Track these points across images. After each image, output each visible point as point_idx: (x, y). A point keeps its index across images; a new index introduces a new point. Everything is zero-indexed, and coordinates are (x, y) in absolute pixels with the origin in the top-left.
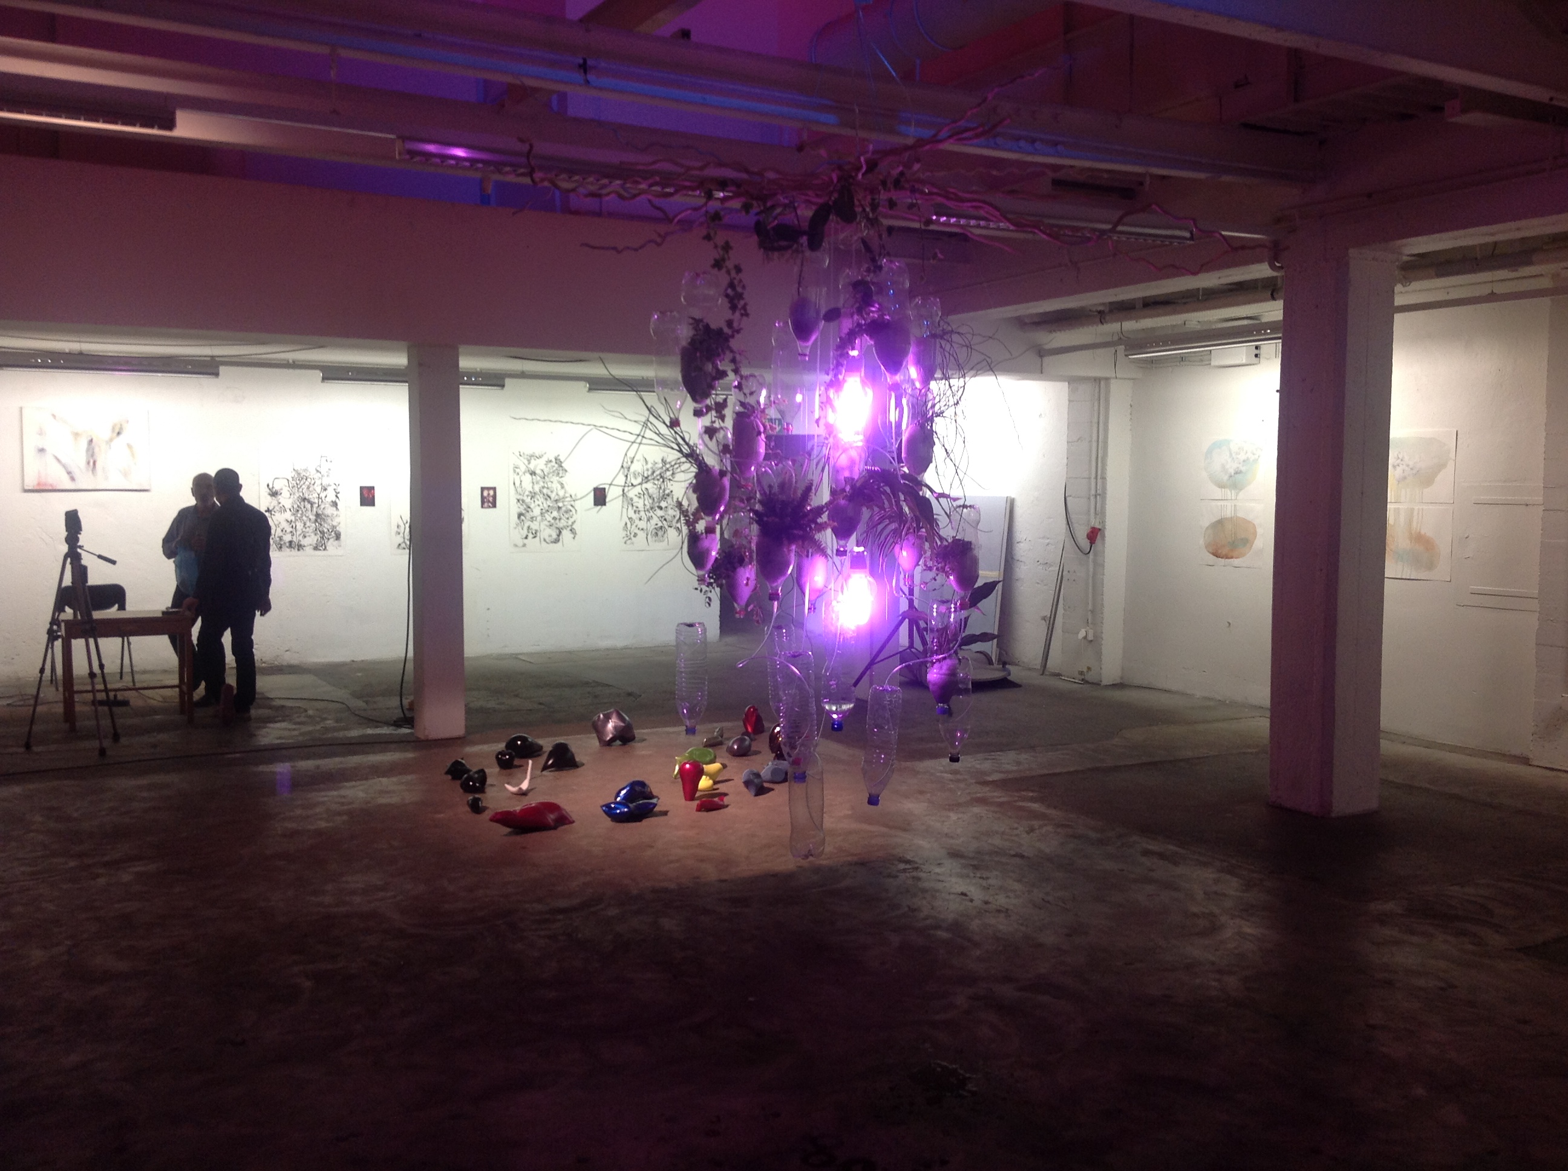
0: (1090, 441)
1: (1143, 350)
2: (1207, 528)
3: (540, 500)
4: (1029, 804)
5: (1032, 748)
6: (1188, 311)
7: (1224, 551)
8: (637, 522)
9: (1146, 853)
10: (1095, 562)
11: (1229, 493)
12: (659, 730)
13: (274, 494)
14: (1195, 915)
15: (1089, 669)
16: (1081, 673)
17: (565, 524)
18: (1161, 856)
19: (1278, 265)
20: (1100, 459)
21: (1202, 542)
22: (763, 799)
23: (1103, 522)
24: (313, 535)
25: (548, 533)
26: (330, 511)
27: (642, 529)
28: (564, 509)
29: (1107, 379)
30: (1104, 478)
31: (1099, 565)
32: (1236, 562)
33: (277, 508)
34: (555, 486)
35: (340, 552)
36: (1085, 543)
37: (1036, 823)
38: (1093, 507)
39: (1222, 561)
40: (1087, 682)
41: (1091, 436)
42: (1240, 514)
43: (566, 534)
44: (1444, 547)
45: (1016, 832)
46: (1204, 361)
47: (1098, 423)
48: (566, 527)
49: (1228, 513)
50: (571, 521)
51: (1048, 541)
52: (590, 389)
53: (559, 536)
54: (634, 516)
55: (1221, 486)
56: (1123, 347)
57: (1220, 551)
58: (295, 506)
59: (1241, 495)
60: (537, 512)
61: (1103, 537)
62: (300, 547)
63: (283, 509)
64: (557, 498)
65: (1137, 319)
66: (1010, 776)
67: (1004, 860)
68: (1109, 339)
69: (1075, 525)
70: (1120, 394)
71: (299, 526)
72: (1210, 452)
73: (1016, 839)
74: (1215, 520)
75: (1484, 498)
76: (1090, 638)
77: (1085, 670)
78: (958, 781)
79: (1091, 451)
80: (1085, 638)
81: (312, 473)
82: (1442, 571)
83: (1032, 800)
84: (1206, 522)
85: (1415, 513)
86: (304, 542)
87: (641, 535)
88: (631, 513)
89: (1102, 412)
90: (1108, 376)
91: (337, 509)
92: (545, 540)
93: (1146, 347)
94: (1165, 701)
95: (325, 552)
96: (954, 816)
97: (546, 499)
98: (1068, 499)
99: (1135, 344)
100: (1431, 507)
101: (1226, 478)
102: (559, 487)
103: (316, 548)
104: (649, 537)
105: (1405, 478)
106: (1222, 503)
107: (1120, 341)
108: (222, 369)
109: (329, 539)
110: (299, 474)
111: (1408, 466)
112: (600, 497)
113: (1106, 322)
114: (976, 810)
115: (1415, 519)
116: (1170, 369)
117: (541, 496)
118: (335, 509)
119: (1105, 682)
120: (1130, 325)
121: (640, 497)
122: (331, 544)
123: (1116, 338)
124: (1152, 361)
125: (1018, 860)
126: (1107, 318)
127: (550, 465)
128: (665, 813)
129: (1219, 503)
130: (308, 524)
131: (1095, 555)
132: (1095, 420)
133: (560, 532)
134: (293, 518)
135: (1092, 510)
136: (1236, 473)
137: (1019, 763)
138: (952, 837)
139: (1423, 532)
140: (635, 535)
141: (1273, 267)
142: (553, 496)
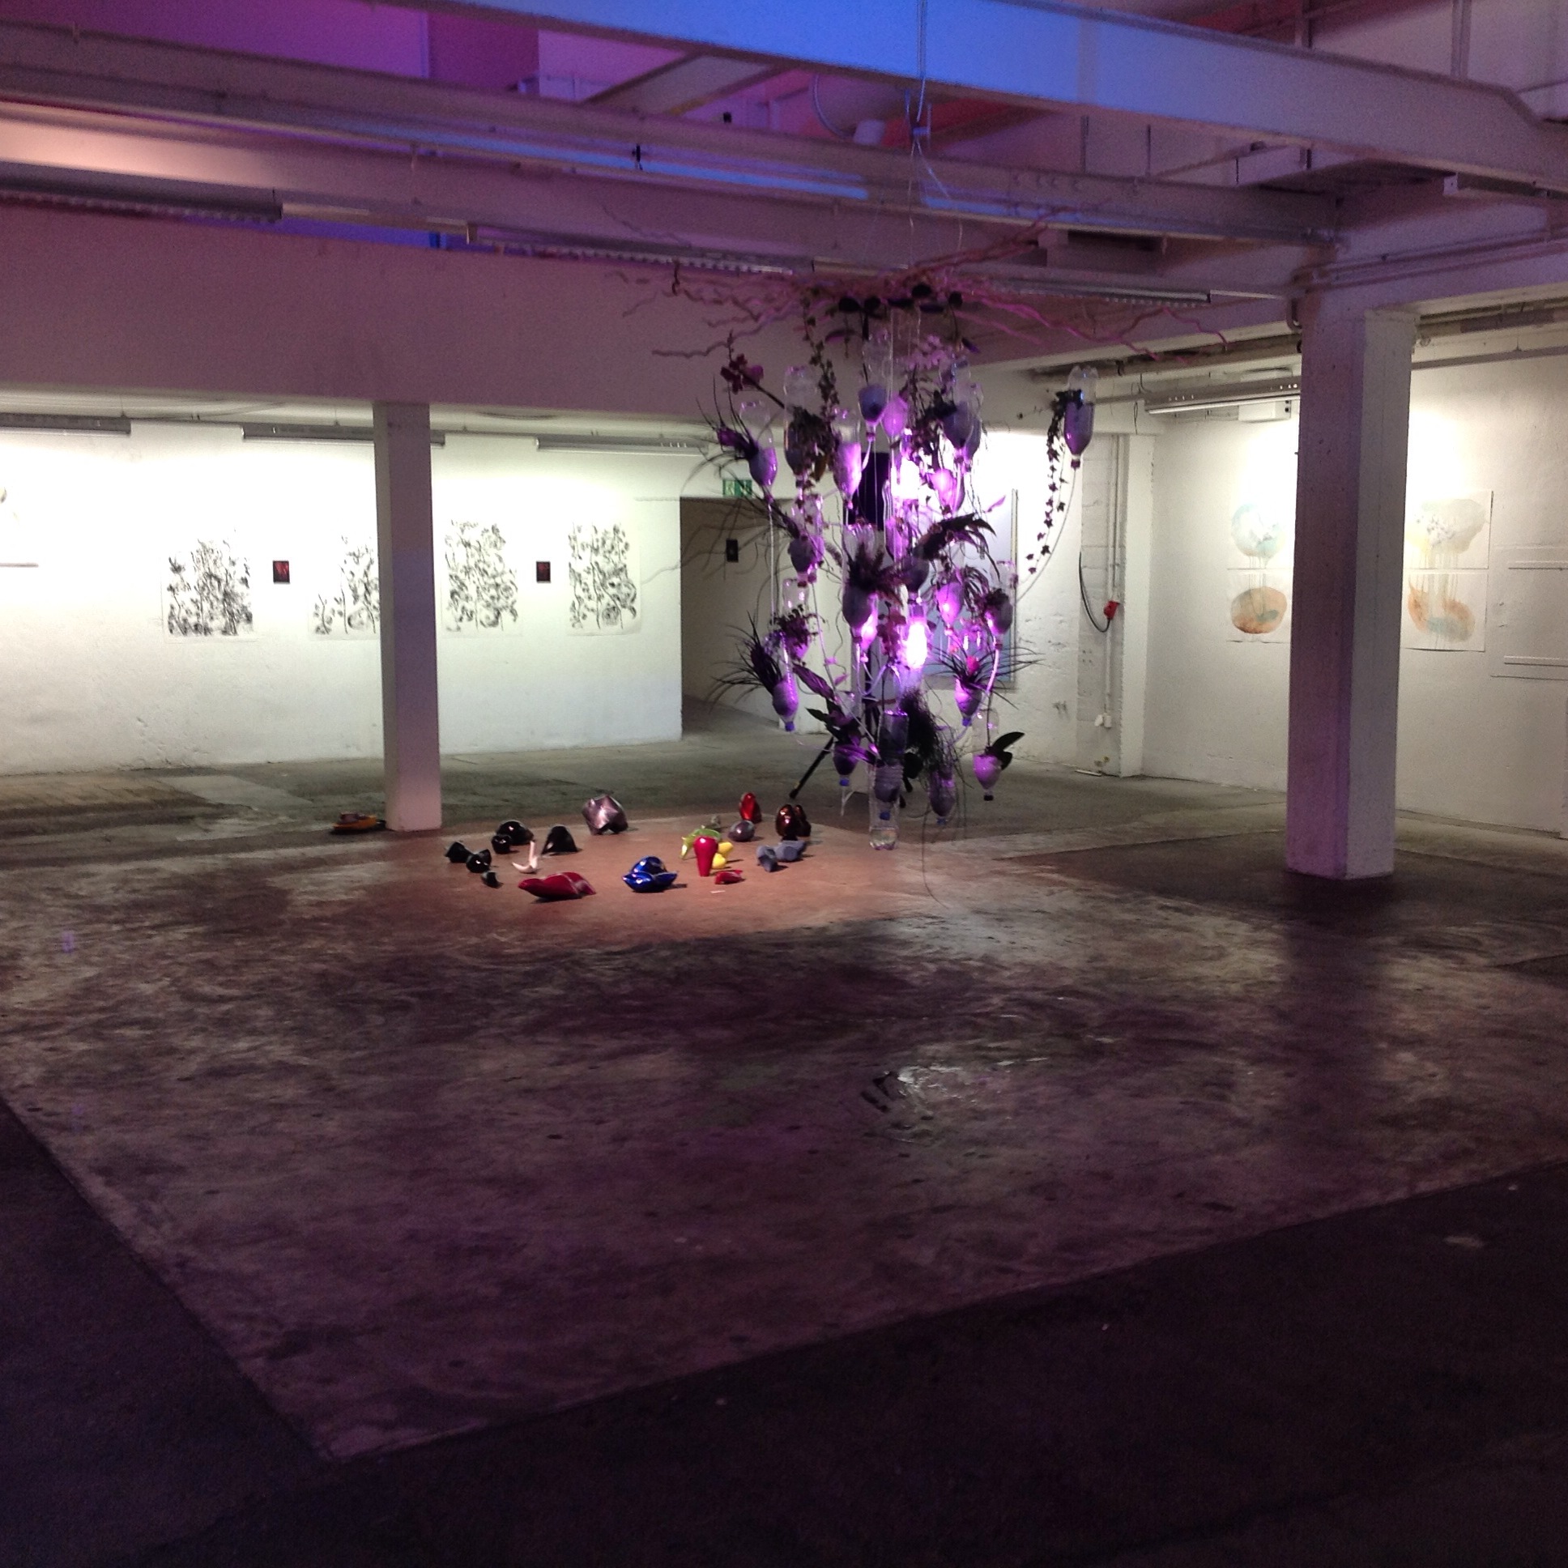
0: (1108, 505)
1: (1164, 405)
2: (1234, 601)
3: (476, 575)
4: (1049, 875)
5: (1049, 831)
6: (1212, 363)
7: (1253, 625)
8: (586, 601)
9: (1162, 908)
10: (1113, 640)
11: (1257, 561)
12: (649, 820)
13: (177, 569)
14: (1205, 947)
15: (1107, 759)
16: (1098, 764)
17: (505, 604)
18: (1177, 910)
19: (1296, 324)
20: (1118, 526)
21: (1229, 616)
22: (777, 874)
23: (1122, 596)
24: (221, 617)
25: (485, 614)
26: (239, 588)
27: (593, 610)
28: (502, 586)
29: (1126, 435)
30: (1122, 547)
31: (1117, 643)
32: (1264, 637)
33: (181, 586)
34: (492, 559)
35: (251, 636)
36: (1101, 618)
37: (1055, 889)
38: (1110, 576)
39: (1250, 636)
40: (1104, 774)
41: (1109, 499)
42: (1269, 585)
43: (506, 616)
44: (1478, 615)
45: (1036, 895)
46: (1232, 415)
47: (1116, 485)
48: (505, 608)
49: (1257, 583)
50: (510, 601)
51: (1062, 618)
52: (540, 447)
53: (497, 618)
54: (583, 595)
55: (1249, 553)
56: (1143, 401)
57: (1248, 626)
58: (201, 584)
59: (1271, 562)
60: (471, 591)
61: (1122, 611)
62: (207, 630)
63: (188, 587)
64: (494, 573)
65: (1158, 371)
66: (1027, 854)
67: (1025, 914)
68: (1128, 392)
69: (1091, 600)
70: (1140, 452)
71: (206, 606)
72: (1237, 517)
73: (1036, 900)
74: (1242, 591)
75: (1520, 562)
76: (1108, 724)
77: (1102, 760)
78: (974, 858)
79: (1108, 513)
80: (1102, 725)
81: (217, 546)
82: (1476, 641)
83: (1052, 871)
84: (1233, 593)
85: (1450, 580)
86: (212, 625)
87: (591, 616)
88: (580, 592)
89: (1120, 471)
90: (1127, 430)
91: (247, 586)
92: (482, 623)
93: (1168, 402)
94: (1189, 790)
95: (236, 637)
96: (974, 885)
97: (483, 575)
98: (1083, 570)
99: (1156, 398)
100: (1465, 573)
101: (1254, 545)
102: (497, 559)
103: (225, 632)
104: (600, 619)
105: (1440, 542)
106: (1252, 572)
107: (1140, 395)
108: (134, 426)
109: (238, 622)
110: (204, 546)
111: (1442, 529)
112: (543, 573)
113: (1125, 374)
114: (996, 880)
115: (1449, 586)
116: (1195, 424)
117: (477, 571)
118: (245, 586)
119: (1124, 774)
120: (1150, 377)
121: (589, 573)
122: (242, 627)
123: (1135, 391)
124: (1175, 415)
125: (1040, 915)
126: (1126, 369)
127: (486, 535)
128: (685, 886)
129: (1247, 573)
130: (215, 603)
131: (1113, 631)
132: (1113, 481)
133: (499, 613)
134: (198, 597)
135: (1110, 581)
136: (1266, 539)
137: (1035, 844)
138: (974, 900)
139: (1457, 600)
140: (584, 616)
141: (1291, 326)
142: (490, 571)
